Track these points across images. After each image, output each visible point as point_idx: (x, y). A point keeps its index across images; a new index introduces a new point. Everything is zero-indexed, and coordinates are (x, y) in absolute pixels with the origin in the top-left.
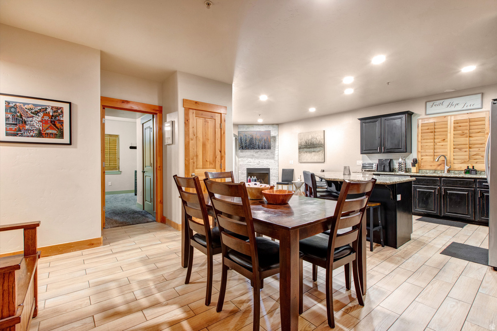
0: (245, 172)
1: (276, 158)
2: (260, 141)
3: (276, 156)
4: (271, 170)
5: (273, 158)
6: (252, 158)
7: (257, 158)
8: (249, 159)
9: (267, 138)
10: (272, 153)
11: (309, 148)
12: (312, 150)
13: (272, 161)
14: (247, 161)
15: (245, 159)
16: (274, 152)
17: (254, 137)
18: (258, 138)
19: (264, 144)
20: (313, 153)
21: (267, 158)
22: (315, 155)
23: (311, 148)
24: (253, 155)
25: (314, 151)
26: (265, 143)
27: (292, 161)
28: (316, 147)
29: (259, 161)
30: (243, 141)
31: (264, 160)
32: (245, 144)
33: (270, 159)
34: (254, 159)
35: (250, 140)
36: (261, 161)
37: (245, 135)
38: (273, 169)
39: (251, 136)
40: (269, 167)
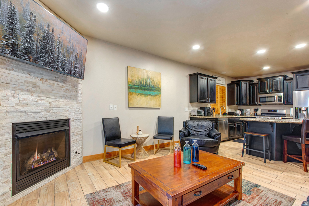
1: (80, 99)
3: (78, 94)
4: (71, 123)
5: (75, 98)
6: (32, 93)
9: (82, 54)
11: (144, 90)
12: (148, 92)
13: (74, 103)
17: (56, 37)
19: (73, 63)
20: (149, 97)
21: (66, 97)
22: (151, 100)
23: (147, 90)
24: (34, 85)
25: (150, 95)
26: (76, 62)
27: (115, 106)
28: (153, 90)
29: (50, 103)
30: (21, 30)
31: (61, 100)
32: (28, 45)
33: (71, 98)
34: (40, 95)
35: (44, 37)
36: (54, 102)
37: (31, 14)
38: (75, 121)
39: (48, 28)
40: (70, 116)
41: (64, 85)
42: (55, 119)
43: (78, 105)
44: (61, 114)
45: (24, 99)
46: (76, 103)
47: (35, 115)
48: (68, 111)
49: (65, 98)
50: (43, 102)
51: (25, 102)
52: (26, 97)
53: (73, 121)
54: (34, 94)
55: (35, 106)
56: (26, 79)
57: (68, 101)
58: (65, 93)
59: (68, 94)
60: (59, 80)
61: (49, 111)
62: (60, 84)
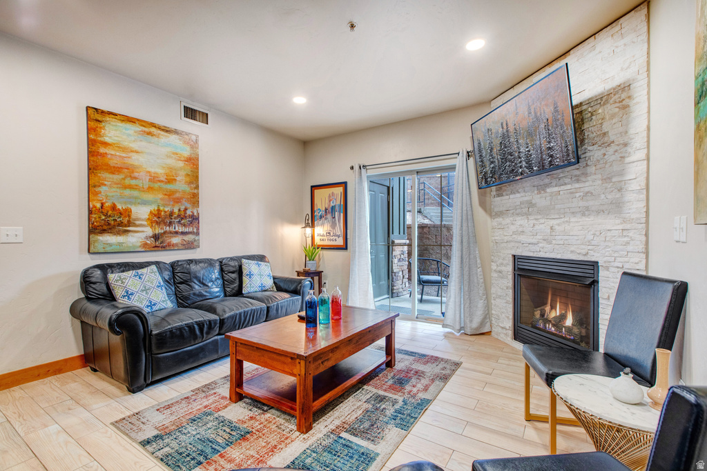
0: (509, 268)
1: (634, 206)
2: (530, 134)
3: (629, 197)
5: (616, 207)
6: (527, 214)
7: (545, 212)
8: (521, 221)
9: (556, 110)
10: (607, 179)
13: (610, 223)
14: (513, 228)
15: (508, 220)
16: (621, 173)
17: (511, 129)
18: (524, 124)
19: (544, 146)
21: (586, 212)
24: (531, 204)
26: (550, 137)
29: (551, 228)
30: (486, 155)
31: (573, 220)
32: (492, 166)
33: (598, 212)
34: (536, 217)
35: (501, 143)
36: (559, 225)
37: (488, 129)
38: (612, 269)
39: (503, 128)
40: (596, 254)
41: (577, 185)
42: (559, 257)
43: (628, 226)
44: (572, 249)
45: (521, 225)
46: (618, 221)
47: (533, 248)
48: (589, 243)
49: (583, 215)
50: (542, 226)
51: (521, 229)
52: (521, 222)
53: (607, 268)
54: (531, 217)
55: (531, 234)
56: (522, 199)
57: (592, 218)
58: (581, 204)
59: (591, 203)
60: (567, 180)
61: (550, 243)
62: (569, 187)
